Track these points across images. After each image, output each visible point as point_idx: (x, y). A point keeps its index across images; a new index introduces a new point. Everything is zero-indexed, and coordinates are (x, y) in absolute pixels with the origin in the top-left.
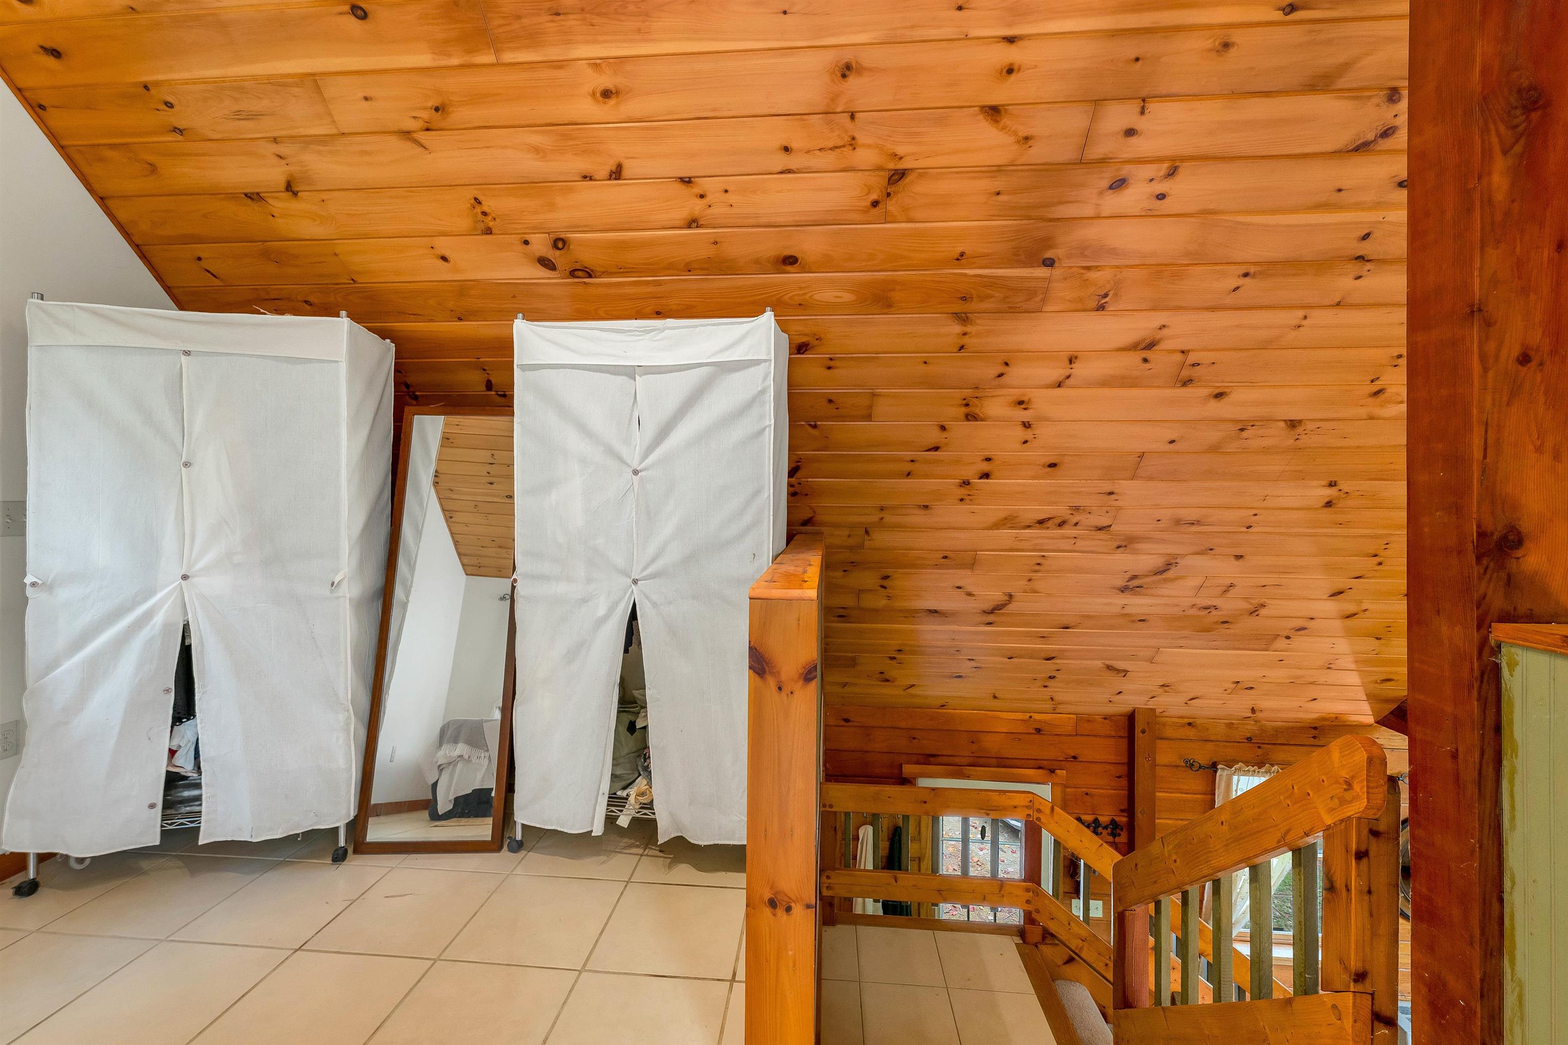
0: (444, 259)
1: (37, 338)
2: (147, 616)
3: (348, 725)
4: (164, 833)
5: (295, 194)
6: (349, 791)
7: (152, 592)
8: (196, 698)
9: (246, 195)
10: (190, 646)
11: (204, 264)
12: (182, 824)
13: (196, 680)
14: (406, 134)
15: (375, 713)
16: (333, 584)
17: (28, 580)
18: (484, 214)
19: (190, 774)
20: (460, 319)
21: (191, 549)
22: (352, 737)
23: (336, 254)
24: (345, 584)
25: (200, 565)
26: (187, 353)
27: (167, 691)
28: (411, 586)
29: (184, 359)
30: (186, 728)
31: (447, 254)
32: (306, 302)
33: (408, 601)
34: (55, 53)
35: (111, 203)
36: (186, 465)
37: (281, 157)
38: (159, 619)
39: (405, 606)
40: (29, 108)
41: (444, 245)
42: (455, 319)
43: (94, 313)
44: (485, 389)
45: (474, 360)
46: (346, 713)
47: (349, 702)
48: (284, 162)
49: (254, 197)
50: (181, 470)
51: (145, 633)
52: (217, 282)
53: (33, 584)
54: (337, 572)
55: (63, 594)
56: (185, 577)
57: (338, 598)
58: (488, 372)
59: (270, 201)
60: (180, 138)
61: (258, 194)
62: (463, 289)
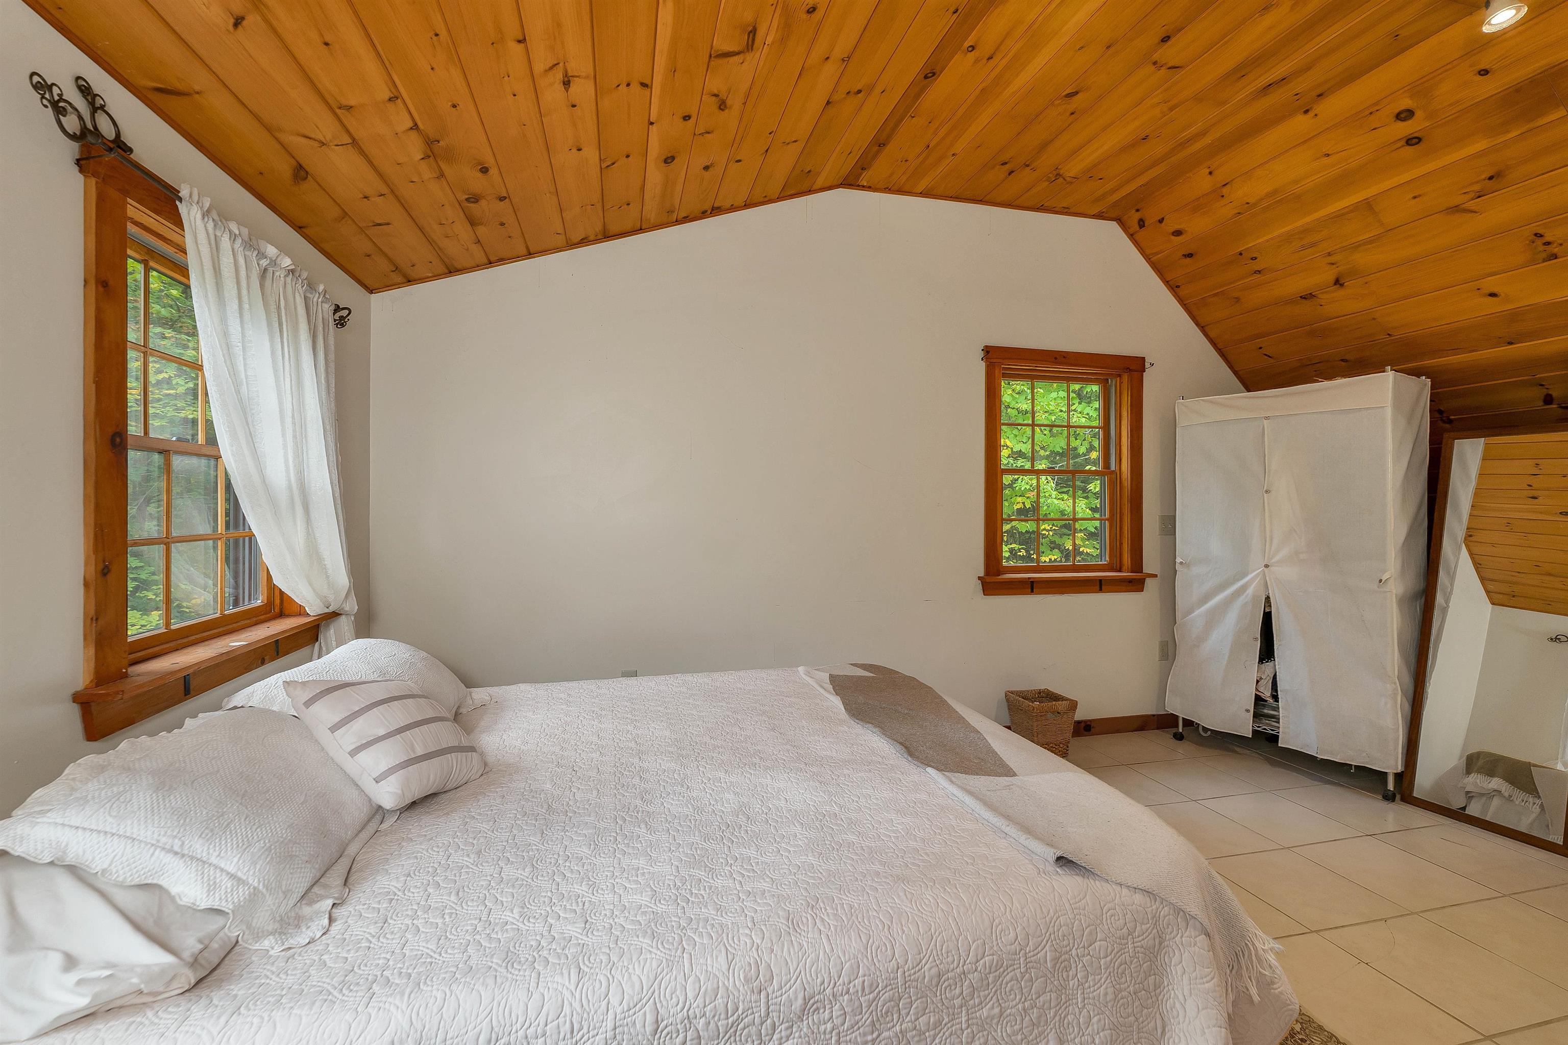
0: (1493, 295)
1: (1181, 422)
2: (1243, 589)
3: (1396, 694)
4: (1255, 732)
5: (1342, 285)
6: (1396, 748)
7: (1245, 574)
8: (1275, 647)
9: (1301, 297)
10: (1270, 613)
11: (1263, 351)
12: (1265, 729)
13: (1275, 635)
14: (1456, 209)
15: (1419, 694)
16: (1381, 581)
17: (1178, 560)
18: (1548, 243)
19: (1268, 699)
20: (1510, 343)
21: (1271, 548)
22: (1399, 706)
23: (1374, 319)
24: (1391, 582)
25: (1277, 558)
26: (1267, 418)
27: (1256, 639)
28: (1451, 593)
29: (1266, 422)
30: (1268, 667)
31: (1495, 290)
32: (1342, 360)
33: (1448, 606)
34: (1190, 255)
35: (1207, 329)
36: (1267, 492)
37: (1333, 264)
38: (1250, 591)
39: (1445, 610)
40: (1170, 289)
41: (1490, 284)
42: (1504, 345)
43: (1211, 402)
44: (1542, 403)
45: (1530, 377)
46: (1393, 685)
47: (1396, 677)
48: (1334, 266)
49: (1308, 297)
50: (1263, 495)
51: (1242, 599)
52: (1271, 361)
53: (1181, 563)
54: (1384, 571)
55: (1196, 570)
56: (1267, 566)
57: (1385, 592)
58: (1546, 387)
59: (1320, 296)
60: (1259, 276)
61: (1310, 294)
62: (1515, 316)
